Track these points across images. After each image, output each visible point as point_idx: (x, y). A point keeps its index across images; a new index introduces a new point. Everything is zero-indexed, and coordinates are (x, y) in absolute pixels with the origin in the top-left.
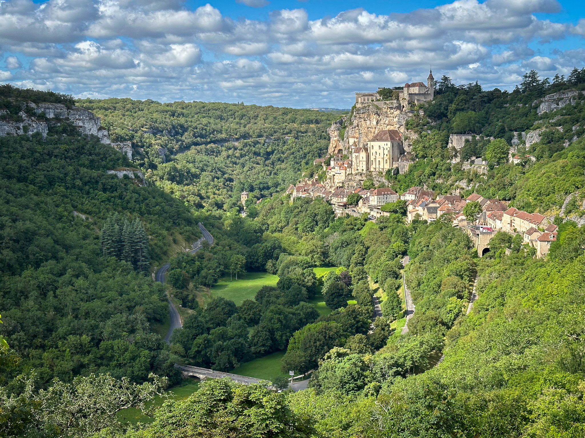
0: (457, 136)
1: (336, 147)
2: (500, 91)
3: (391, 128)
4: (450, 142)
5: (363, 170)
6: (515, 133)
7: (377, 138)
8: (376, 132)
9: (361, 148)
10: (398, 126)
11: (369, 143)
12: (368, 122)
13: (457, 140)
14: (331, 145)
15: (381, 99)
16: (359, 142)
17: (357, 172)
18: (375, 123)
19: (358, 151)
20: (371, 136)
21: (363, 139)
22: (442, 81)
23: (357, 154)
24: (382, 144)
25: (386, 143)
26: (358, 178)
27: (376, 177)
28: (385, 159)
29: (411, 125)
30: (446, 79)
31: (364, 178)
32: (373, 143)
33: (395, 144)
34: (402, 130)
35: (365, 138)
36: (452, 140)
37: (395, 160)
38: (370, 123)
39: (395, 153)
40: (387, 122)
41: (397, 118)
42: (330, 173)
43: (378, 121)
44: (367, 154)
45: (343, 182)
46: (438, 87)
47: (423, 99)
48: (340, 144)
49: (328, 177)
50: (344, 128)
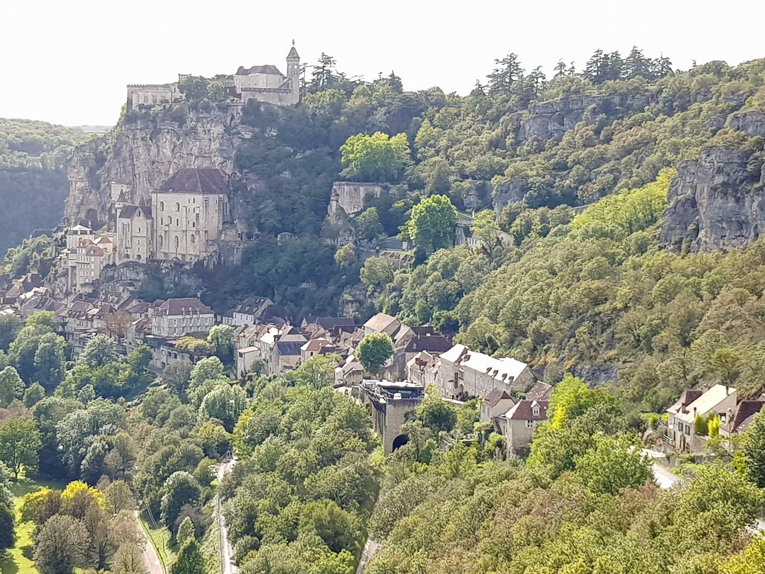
0: (348, 185)
1: (81, 204)
2: (442, 92)
3: (206, 164)
4: (332, 198)
5: (139, 257)
6: (472, 183)
7: (174, 185)
8: (171, 172)
9: (136, 209)
10: (220, 160)
11: (154, 195)
12: (154, 149)
13: (350, 194)
14: (70, 199)
15: (184, 98)
16: (133, 193)
17: (125, 260)
18: (167, 151)
19: (128, 212)
20: (157, 183)
21: (143, 187)
22: (318, 64)
23: (126, 221)
24: (185, 199)
25: (191, 196)
26: (130, 274)
27: (168, 274)
28: (189, 234)
29: (249, 158)
30: (327, 60)
31: (141, 276)
32: (162, 197)
33: (213, 198)
34: (229, 168)
35: (147, 185)
36: (337, 195)
37: (213, 235)
38: (159, 151)
39: (213, 220)
40: (195, 151)
41: (217, 141)
42: (65, 263)
43: (175, 146)
44: (149, 221)
45: (95, 285)
46: (309, 78)
47: (276, 102)
48: (91, 197)
49: (60, 271)
50: (101, 160)
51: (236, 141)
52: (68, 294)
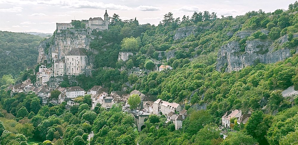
0: (123, 53)
1: (42, 59)
2: (150, 25)
3: (81, 47)
5: (61, 74)
7: (71, 53)
8: (70, 49)
9: (60, 60)
10: (85, 45)
11: (65, 56)
12: (65, 43)
13: (124, 55)
14: (39, 57)
15: (74, 27)
16: (59, 56)
17: (57, 75)
18: (69, 43)
19: (58, 61)
20: (66, 52)
22: (113, 17)
23: (57, 64)
24: (74, 57)
25: (77, 57)
26: (58, 80)
27: (70, 79)
28: (76, 67)
30: (116, 16)
31: (62, 80)
32: (68, 57)
33: (83, 57)
34: (88, 48)
35: (63, 53)
36: (120, 56)
37: (83, 68)
38: (66, 43)
39: (83, 63)
40: (77, 43)
41: (84, 40)
42: (39, 76)
43: (71, 42)
44: (64, 64)
45: (48, 83)
46: (111, 21)
47: (101, 28)
48: (45, 56)
49: (37, 79)
50: (48, 46)
51: (90, 40)
52: (39, 86)
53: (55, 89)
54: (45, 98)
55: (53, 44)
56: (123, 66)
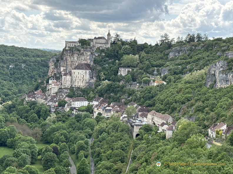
0: (123, 68)
1: (53, 72)
2: (148, 44)
3: (86, 62)
4: (119, 72)
5: (68, 86)
6: (156, 68)
7: (77, 68)
8: (77, 64)
9: (67, 74)
10: (89, 61)
11: (72, 70)
12: (72, 58)
13: (123, 70)
14: (50, 71)
15: (80, 45)
16: (66, 69)
17: (65, 87)
18: (76, 59)
19: (65, 74)
20: (73, 67)
21: (69, 68)
22: (115, 37)
23: (65, 77)
24: (80, 71)
25: (82, 71)
26: (65, 91)
27: (76, 91)
28: (81, 80)
29: (97, 61)
30: (118, 36)
31: (69, 91)
32: (74, 71)
33: (88, 71)
34: (92, 63)
35: (70, 68)
36: (120, 71)
37: (87, 81)
38: (73, 59)
39: (87, 77)
40: (83, 59)
41: (89, 56)
42: (49, 87)
43: (78, 58)
44: (71, 77)
45: (56, 93)
46: (113, 40)
47: (104, 47)
48: (55, 70)
49: (47, 89)
50: (58, 61)
51: (94, 57)
52: (49, 95)
53: (62, 99)
54: (53, 106)
55: (62, 59)
56: (122, 80)
